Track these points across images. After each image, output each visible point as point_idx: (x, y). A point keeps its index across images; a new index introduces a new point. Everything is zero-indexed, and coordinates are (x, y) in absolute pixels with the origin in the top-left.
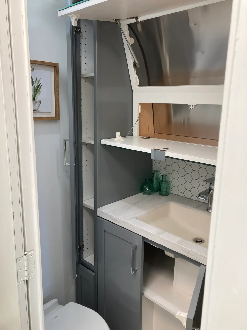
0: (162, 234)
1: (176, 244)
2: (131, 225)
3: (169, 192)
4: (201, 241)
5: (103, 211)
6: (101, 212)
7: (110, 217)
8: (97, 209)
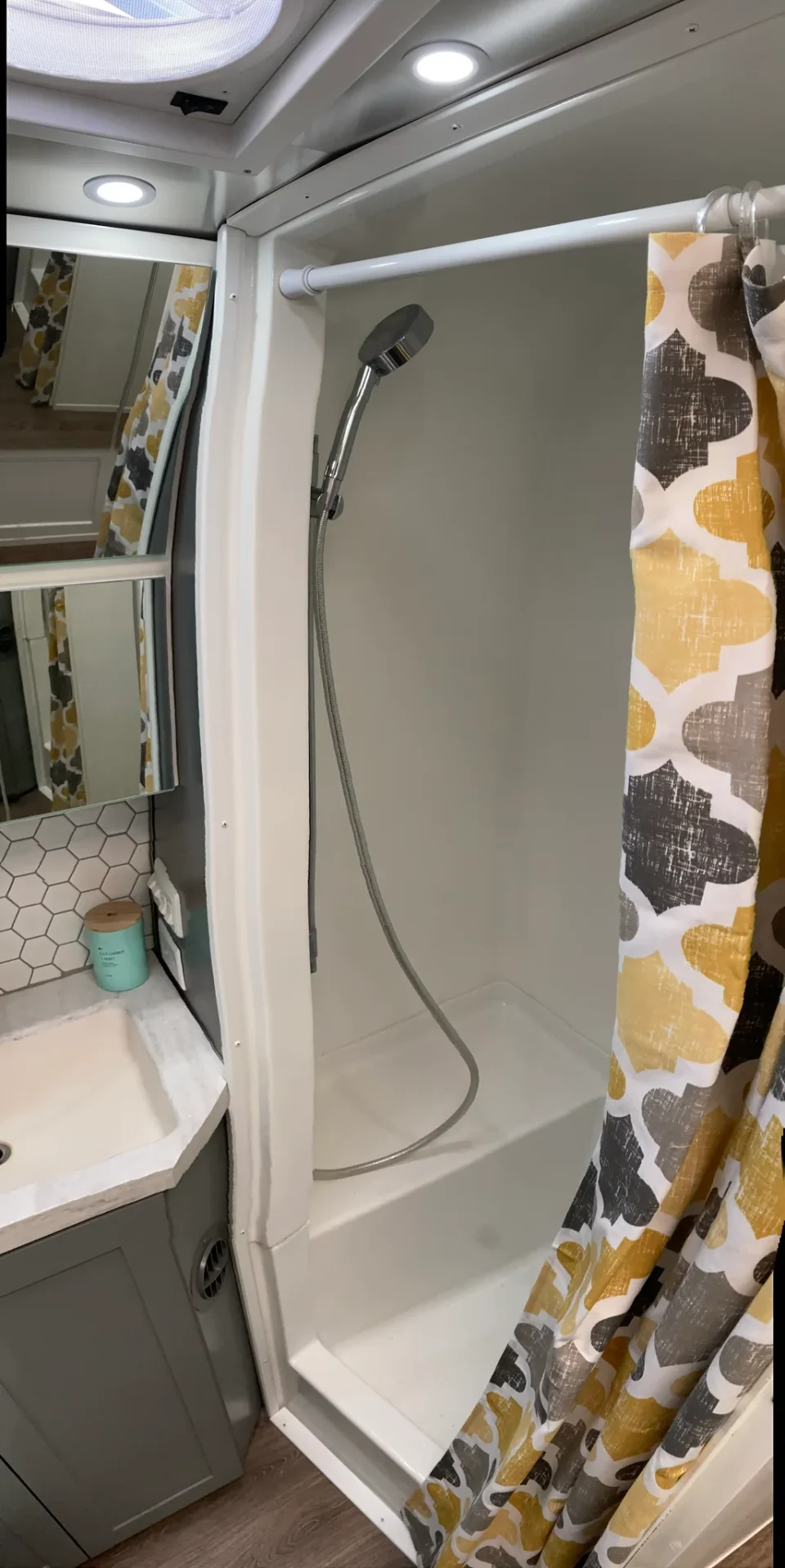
4: (1, 1155)
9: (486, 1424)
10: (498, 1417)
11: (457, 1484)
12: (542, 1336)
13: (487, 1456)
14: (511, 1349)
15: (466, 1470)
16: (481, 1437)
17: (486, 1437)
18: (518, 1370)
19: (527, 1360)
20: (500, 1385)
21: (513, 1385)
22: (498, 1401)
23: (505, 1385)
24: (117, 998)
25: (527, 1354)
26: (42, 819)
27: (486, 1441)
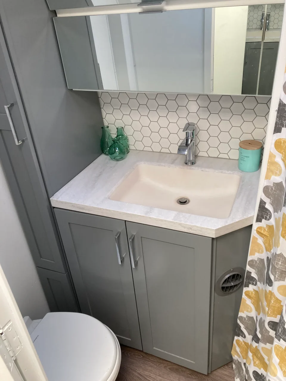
0: (151, 213)
1: (173, 222)
2: (107, 210)
3: (129, 149)
4: (186, 201)
5: (60, 199)
6: (57, 201)
7: (73, 205)
8: (50, 199)
9: (247, 305)
10: (251, 300)
11: (245, 337)
12: (258, 262)
13: (252, 318)
14: (249, 271)
15: (246, 328)
16: (247, 311)
17: (249, 310)
18: (253, 278)
19: (255, 273)
20: (248, 286)
21: (253, 284)
22: (249, 293)
23: (250, 285)
24: (241, 172)
25: (254, 270)
26: (246, 96)
27: (250, 312)
